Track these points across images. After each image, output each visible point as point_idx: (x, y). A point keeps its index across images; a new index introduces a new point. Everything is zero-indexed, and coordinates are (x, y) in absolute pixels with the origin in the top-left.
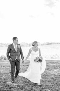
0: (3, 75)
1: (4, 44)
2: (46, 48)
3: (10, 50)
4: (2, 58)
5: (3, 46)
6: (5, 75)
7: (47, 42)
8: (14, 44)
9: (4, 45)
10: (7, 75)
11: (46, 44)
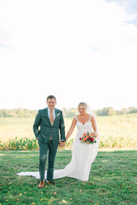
0: (20, 189)
1: (31, 112)
2: (129, 121)
3: (41, 120)
4: (24, 145)
5: (28, 117)
6: (27, 190)
7: (130, 108)
8: (49, 110)
9: (31, 114)
10: (31, 189)
11: (128, 110)
